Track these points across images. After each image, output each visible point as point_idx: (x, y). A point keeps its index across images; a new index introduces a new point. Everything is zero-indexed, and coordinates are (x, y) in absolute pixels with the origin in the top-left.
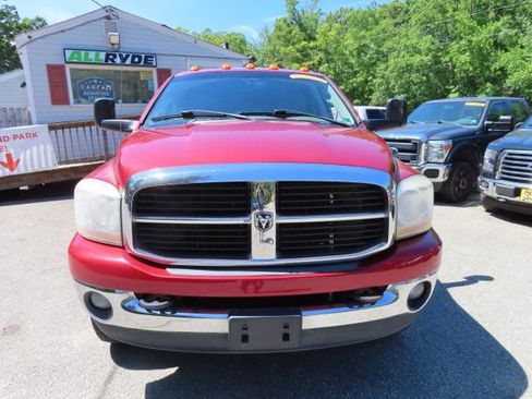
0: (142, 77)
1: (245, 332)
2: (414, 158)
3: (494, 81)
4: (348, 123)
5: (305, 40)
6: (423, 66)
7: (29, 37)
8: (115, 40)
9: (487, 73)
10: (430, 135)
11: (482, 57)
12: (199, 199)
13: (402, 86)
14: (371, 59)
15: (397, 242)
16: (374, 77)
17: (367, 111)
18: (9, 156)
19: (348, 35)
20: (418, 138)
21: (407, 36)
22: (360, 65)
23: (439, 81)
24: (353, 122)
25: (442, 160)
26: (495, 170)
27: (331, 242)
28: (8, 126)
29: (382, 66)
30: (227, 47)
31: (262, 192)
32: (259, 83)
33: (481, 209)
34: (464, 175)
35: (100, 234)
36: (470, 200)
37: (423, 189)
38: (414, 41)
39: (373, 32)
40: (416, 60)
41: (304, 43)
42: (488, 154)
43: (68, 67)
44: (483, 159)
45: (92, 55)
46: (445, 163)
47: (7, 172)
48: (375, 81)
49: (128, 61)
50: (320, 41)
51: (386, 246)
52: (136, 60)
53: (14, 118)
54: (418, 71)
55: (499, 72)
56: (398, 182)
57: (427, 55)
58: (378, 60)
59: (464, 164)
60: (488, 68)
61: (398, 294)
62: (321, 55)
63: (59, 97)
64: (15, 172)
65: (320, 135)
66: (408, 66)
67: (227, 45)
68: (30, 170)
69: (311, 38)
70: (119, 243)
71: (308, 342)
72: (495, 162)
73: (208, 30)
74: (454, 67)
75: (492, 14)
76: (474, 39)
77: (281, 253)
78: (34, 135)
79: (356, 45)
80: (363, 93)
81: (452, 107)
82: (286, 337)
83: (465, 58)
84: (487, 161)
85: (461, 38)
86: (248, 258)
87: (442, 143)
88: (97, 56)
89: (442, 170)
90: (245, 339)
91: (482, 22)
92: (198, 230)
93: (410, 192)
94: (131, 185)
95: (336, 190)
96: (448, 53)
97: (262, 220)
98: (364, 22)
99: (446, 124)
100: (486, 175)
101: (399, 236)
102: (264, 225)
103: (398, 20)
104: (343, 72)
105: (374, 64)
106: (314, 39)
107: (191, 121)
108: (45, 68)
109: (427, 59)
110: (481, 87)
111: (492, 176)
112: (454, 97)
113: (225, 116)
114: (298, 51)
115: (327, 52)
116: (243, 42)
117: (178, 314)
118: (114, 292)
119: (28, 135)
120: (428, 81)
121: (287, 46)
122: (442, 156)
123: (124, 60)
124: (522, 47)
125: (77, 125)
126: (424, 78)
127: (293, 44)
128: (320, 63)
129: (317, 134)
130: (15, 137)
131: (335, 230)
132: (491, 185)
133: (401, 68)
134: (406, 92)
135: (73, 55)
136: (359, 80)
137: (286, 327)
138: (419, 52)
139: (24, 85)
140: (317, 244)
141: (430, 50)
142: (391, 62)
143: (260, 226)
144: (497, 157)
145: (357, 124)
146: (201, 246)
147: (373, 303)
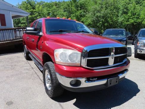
11: (78, 18)
19: (45, 9)
21: (60, 11)
39: (52, 9)
41: (32, 10)
50: (37, 10)
57: (66, 17)
62: (37, 14)
69: (34, 8)
75: (79, 9)
76: (76, 14)
83: (75, 18)
85: (73, 13)
86: (108, 65)
91: (78, 10)
98: (49, 6)
103: (57, 7)
114: (30, 12)
115: (39, 13)
121: (27, 10)
124: (86, 17)
127: (29, 10)
128: (37, 16)
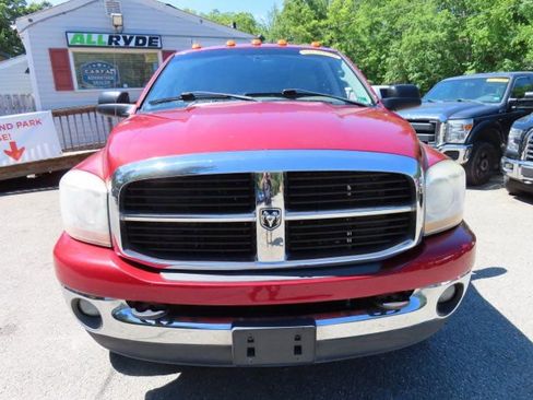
0: (147, 60)
1: (250, 345)
2: (433, 139)
3: (514, 56)
4: (365, 103)
5: (315, 18)
6: (439, 42)
7: (30, 20)
8: (118, 21)
9: (506, 48)
10: (449, 114)
11: (501, 31)
12: (196, 193)
13: (416, 64)
14: (384, 36)
15: (425, 239)
16: (387, 56)
17: (381, 90)
18: (13, 145)
19: (360, 12)
20: (436, 117)
21: (422, 11)
22: (372, 44)
23: (454, 58)
24: (370, 101)
25: (463, 141)
26: (521, 150)
27: (349, 240)
28: (12, 114)
29: (395, 44)
30: (235, 27)
31: (269, 182)
32: (266, 60)
33: (504, 192)
34: (485, 157)
35: (87, 233)
36: (493, 183)
37: (455, 176)
38: (429, 16)
39: (387, 8)
40: (431, 36)
41: (314, 22)
42: (513, 133)
43: (71, 51)
44: (507, 139)
45: (95, 38)
46: (465, 144)
47: (11, 161)
48: (388, 59)
49: (133, 43)
50: (331, 18)
51: (413, 244)
52: (141, 42)
53: (18, 105)
54: (433, 48)
55: (519, 47)
56: (426, 169)
57: (442, 31)
58: (391, 37)
59: (486, 144)
60: (507, 43)
61: (425, 299)
62: (332, 33)
63: (63, 82)
64: (20, 161)
65: (334, 116)
66: (422, 43)
67: (234, 24)
68: (35, 159)
69: (322, 17)
70: (108, 244)
71: (324, 353)
72: (521, 142)
73: (216, 11)
74: (471, 42)
76: (494, 12)
77: (292, 253)
78: (38, 122)
79: (369, 23)
80: (375, 72)
81: (473, 85)
82: (298, 350)
83: (483, 32)
84: (511, 141)
85: (479, 11)
86: (253, 261)
87: (463, 122)
88: (100, 38)
89: (462, 151)
90: (251, 352)
92: (196, 229)
93: (440, 181)
94: (118, 177)
95: (354, 180)
96: (465, 28)
97: (268, 217)
99: (466, 102)
100: (510, 156)
101: (428, 232)
102: (271, 223)
104: (354, 51)
105: (387, 42)
106: (325, 18)
107: (191, 104)
108: (48, 52)
109: (442, 35)
110: (499, 63)
111: (517, 157)
112: (470, 74)
113: (229, 98)
114: (308, 30)
115: (338, 31)
116: (252, 22)
117: (175, 324)
118: (102, 299)
119: (32, 122)
120: (443, 58)
121: (297, 25)
122: (463, 136)
123: (127, 42)
125: (81, 111)
126: (439, 55)
127: (303, 23)
128: (331, 42)
129: (331, 116)
130: (19, 124)
131: (354, 227)
132: (516, 166)
133: (415, 45)
134: (421, 70)
135: (75, 38)
136: (371, 59)
137: (298, 338)
138: (434, 29)
139: (28, 71)
140: (332, 243)
141: (445, 25)
142: (405, 40)
143: (266, 224)
144: (523, 137)
145: (374, 104)
146: (199, 247)
147: (397, 310)
